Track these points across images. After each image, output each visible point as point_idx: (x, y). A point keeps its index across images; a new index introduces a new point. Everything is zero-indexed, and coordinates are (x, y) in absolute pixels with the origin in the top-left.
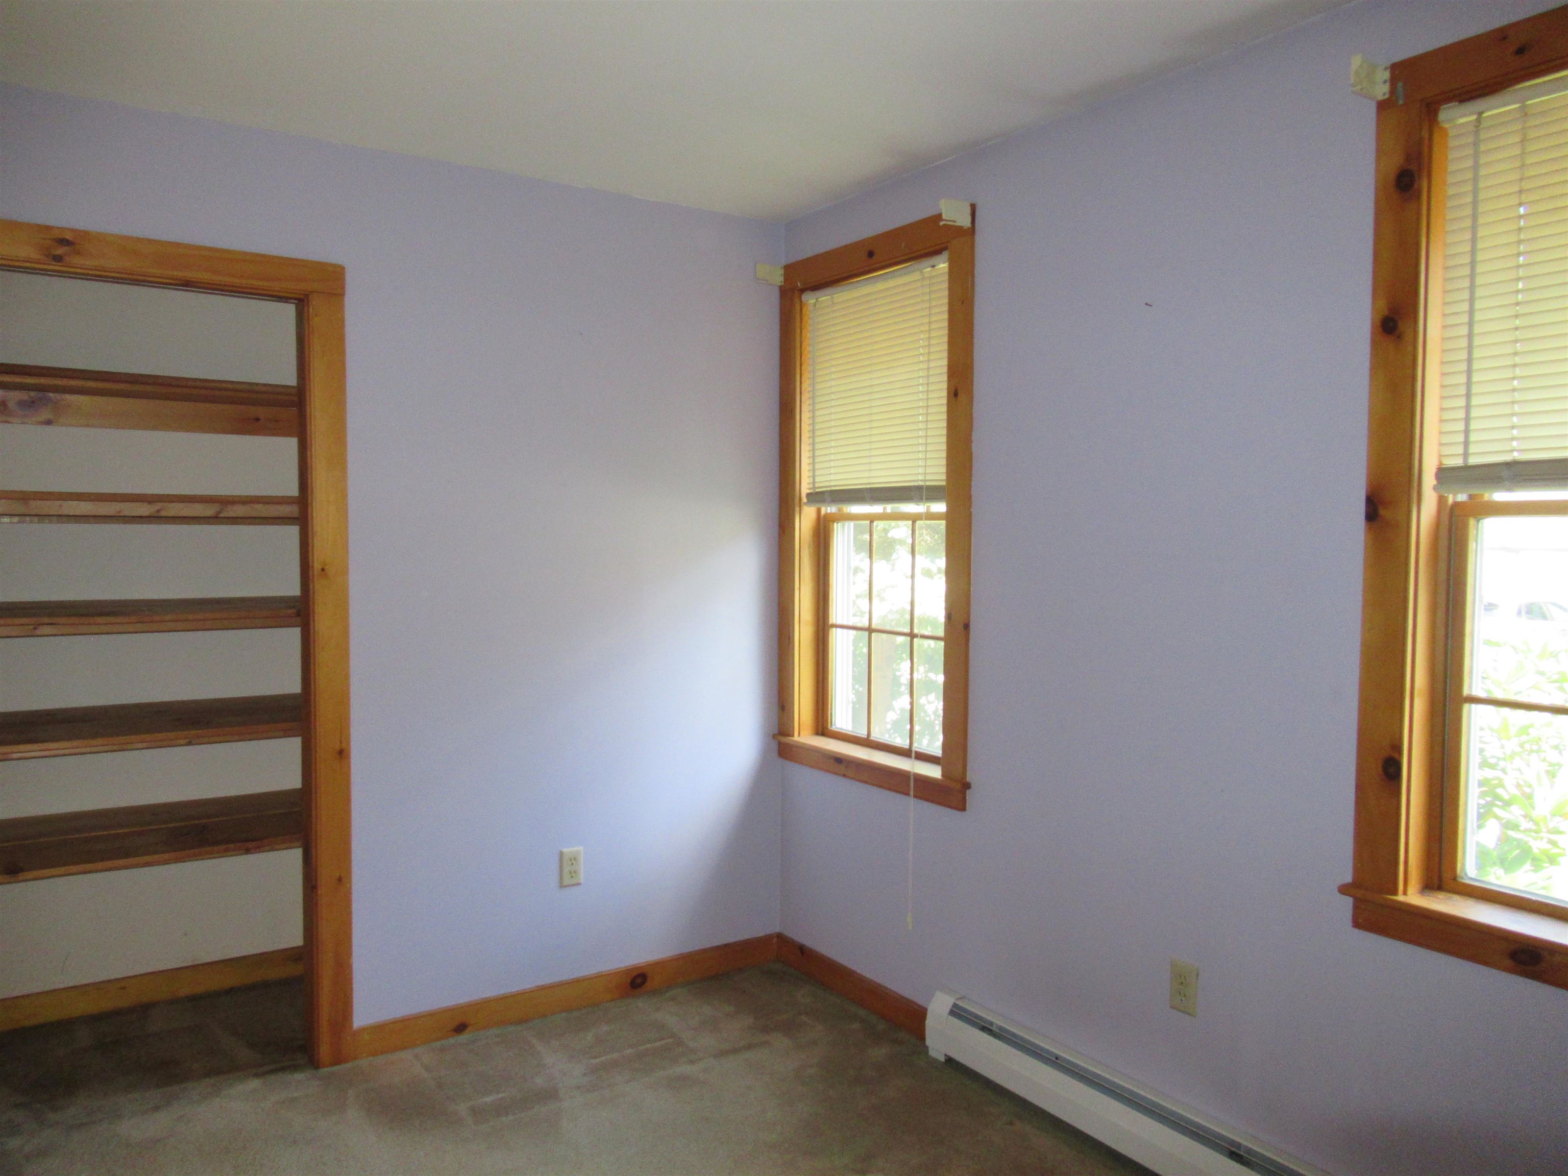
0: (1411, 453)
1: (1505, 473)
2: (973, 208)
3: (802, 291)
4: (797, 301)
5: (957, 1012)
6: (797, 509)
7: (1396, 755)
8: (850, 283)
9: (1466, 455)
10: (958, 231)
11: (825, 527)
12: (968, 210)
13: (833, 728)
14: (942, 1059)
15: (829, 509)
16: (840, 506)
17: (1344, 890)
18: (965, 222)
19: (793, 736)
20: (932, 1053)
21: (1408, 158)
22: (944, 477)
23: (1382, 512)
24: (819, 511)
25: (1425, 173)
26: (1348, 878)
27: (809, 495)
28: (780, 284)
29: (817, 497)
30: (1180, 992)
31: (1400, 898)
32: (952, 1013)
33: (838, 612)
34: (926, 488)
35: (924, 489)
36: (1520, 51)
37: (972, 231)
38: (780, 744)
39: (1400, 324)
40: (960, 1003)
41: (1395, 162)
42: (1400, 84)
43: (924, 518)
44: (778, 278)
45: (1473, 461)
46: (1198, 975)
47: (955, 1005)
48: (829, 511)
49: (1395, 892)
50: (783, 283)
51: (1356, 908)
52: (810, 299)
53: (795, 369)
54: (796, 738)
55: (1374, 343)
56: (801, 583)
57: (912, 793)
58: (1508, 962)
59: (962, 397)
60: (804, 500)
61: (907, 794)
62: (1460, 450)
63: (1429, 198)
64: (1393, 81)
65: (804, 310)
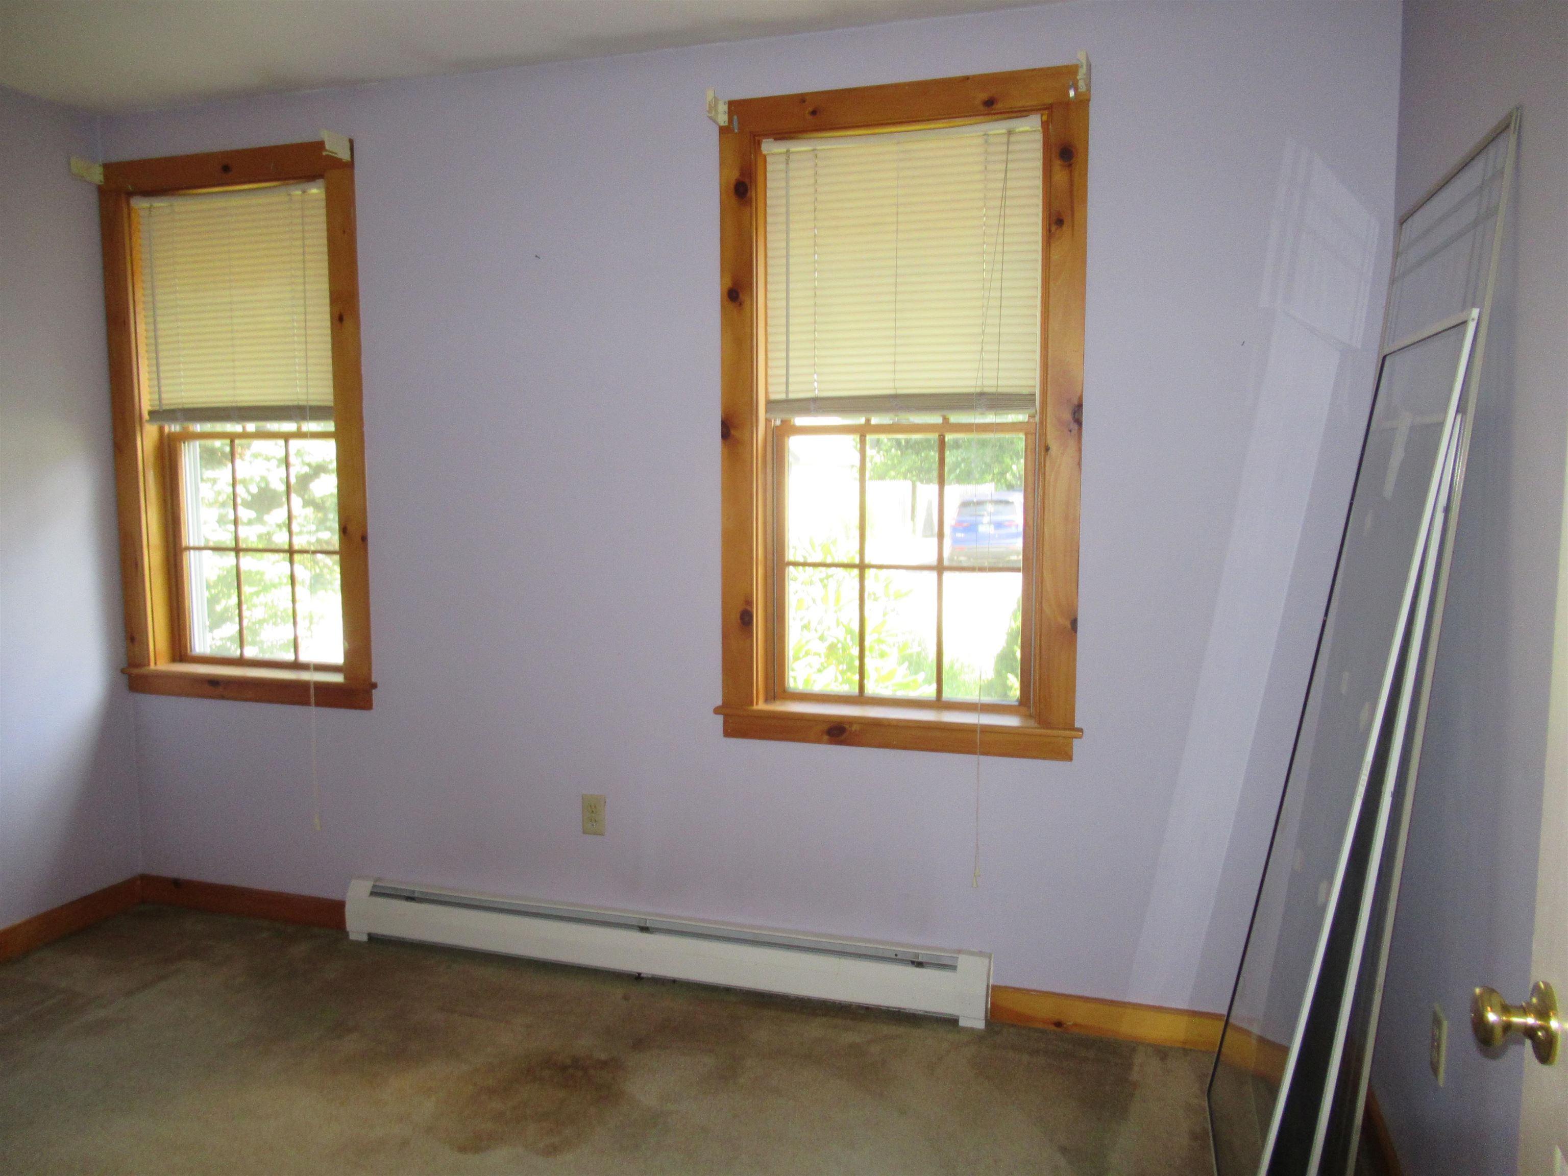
0: (752, 391)
1: (812, 406)
2: (351, 142)
3: (130, 194)
4: (124, 205)
5: (376, 893)
6: (138, 428)
7: (749, 608)
8: (196, 194)
9: (787, 392)
10: (335, 163)
11: (169, 446)
12: (348, 145)
13: (193, 653)
14: (365, 938)
15: (174, 428)
16: (186, 424)
17: (717, 711)
18: (345, 155)
19: (149, 665)
20: (353, 937)
21: (742, 174)
22: (331, 397)
23: (733, 432)
24: (161, 430)
25: (754, 187)
26: (719, 702)
27: (151, 413)
28: (100, 183)
29: (160, 415)
30: (591, 819)
31: (755, 707)
32: (373, 894)
33: (191, 534)
34: (310, 409)
35: (308, 410)
36: (814, 113)
37: (350, 165)
38: (130, 676)
39: (741, 295)
40: (377, 884)
41: (734, 175)
42: (735, 117)
43: (309, 435)
44: (97, 176)
45: (792, 396)
46: (605, 802)
47: (374, 886)
48: (173, 429)
49: (752, 703)
50: (103, 183)
51: (725, 722)
52: (140, 204)
53: (126, 280)
54: (152, 666)
55: (723, 307)
56: (148, 506)
57: (312, 700)
58: (826, 737)
59: (348, 323)
60: (146, 416)
61: (307, 703)
62: (784, 388)
63: (756, 204)
64: (730, 113)
65: (133, 215)
